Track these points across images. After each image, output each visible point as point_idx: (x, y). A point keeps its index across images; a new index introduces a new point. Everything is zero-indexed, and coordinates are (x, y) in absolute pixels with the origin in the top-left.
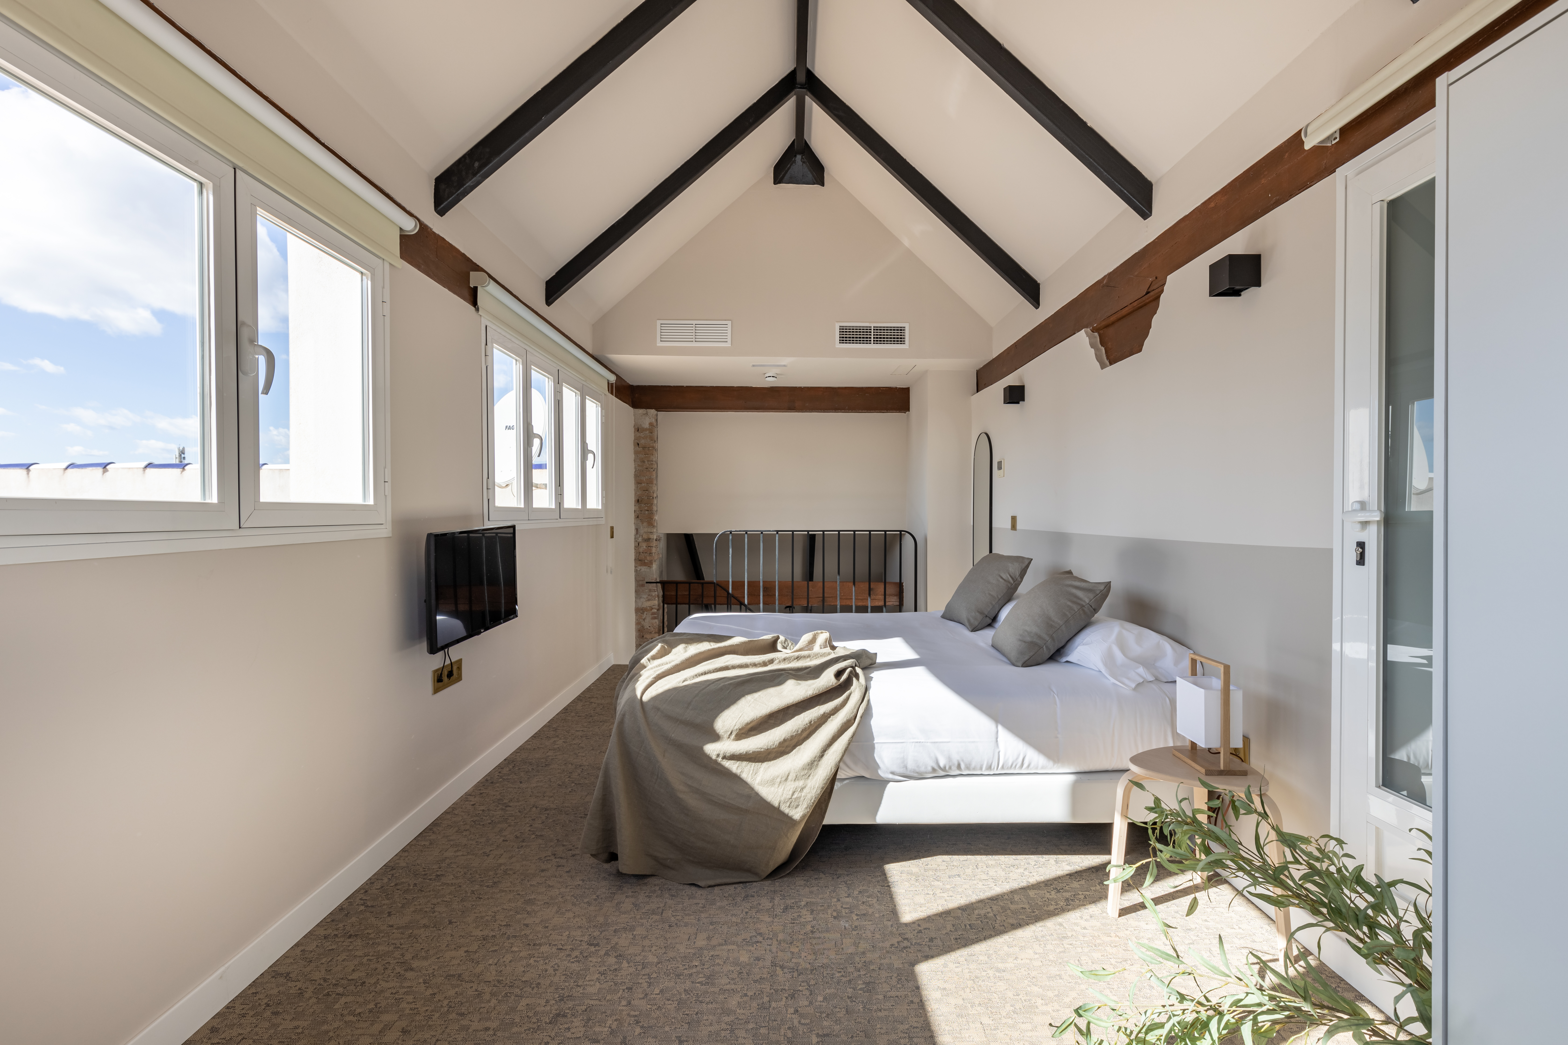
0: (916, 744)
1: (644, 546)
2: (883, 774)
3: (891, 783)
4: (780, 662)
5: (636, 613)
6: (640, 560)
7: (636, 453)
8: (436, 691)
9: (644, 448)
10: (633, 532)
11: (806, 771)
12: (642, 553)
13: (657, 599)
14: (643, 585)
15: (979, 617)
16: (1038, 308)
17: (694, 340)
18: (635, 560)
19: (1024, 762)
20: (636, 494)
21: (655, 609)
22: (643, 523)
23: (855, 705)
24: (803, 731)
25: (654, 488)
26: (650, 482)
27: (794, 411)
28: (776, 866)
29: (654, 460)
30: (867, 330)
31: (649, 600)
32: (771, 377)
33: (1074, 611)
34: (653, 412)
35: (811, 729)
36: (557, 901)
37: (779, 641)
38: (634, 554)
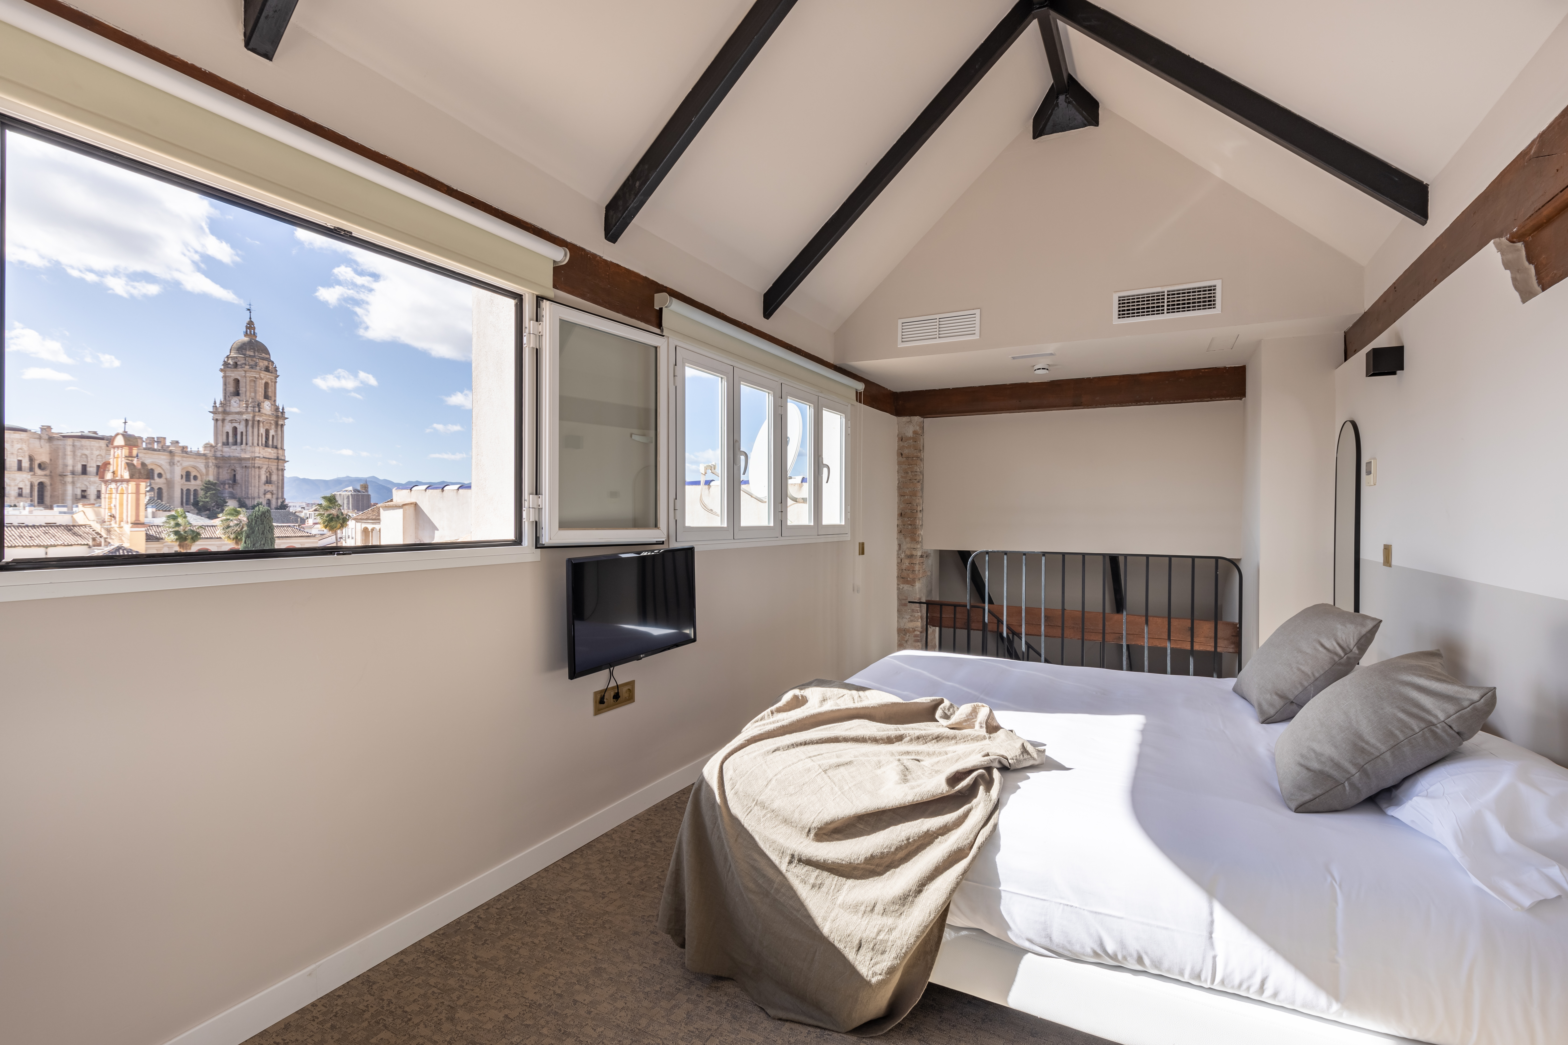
0: (1066, 907)
1: (907, 562)
2: (1016, 937)
3: (1030, 954)
4: (911, 740)
5: (898, 633)
6: (902, 578)
7: (900, 464)
8: (597, 712)
9: (907, 458)
10: (896, 547)
11: (897, 907)
12: (904, 570)
13: (920, 620)
14: (905, 605)
15: (1279, 703)
16: (1426, 223)
17: (937, 336)
18: (898, 577)
19: (1265, 986)
20: (899, 507)
21: (918, 631)
22: (905, 539)
23: (973, 828)
24: (899, 849)
25: (918, 501)
26: (914, 494)
27: (1082, 407)
28: (865, 1020)
29: (918, 470)
30: (1159, 297)
31: (911, 621)
32: (1041, 370)
33: (1413, 730)
34: (917, 419)
35: (910, 848)
36: (622, 979)
37: (942, 706)
38: (896, 571)
